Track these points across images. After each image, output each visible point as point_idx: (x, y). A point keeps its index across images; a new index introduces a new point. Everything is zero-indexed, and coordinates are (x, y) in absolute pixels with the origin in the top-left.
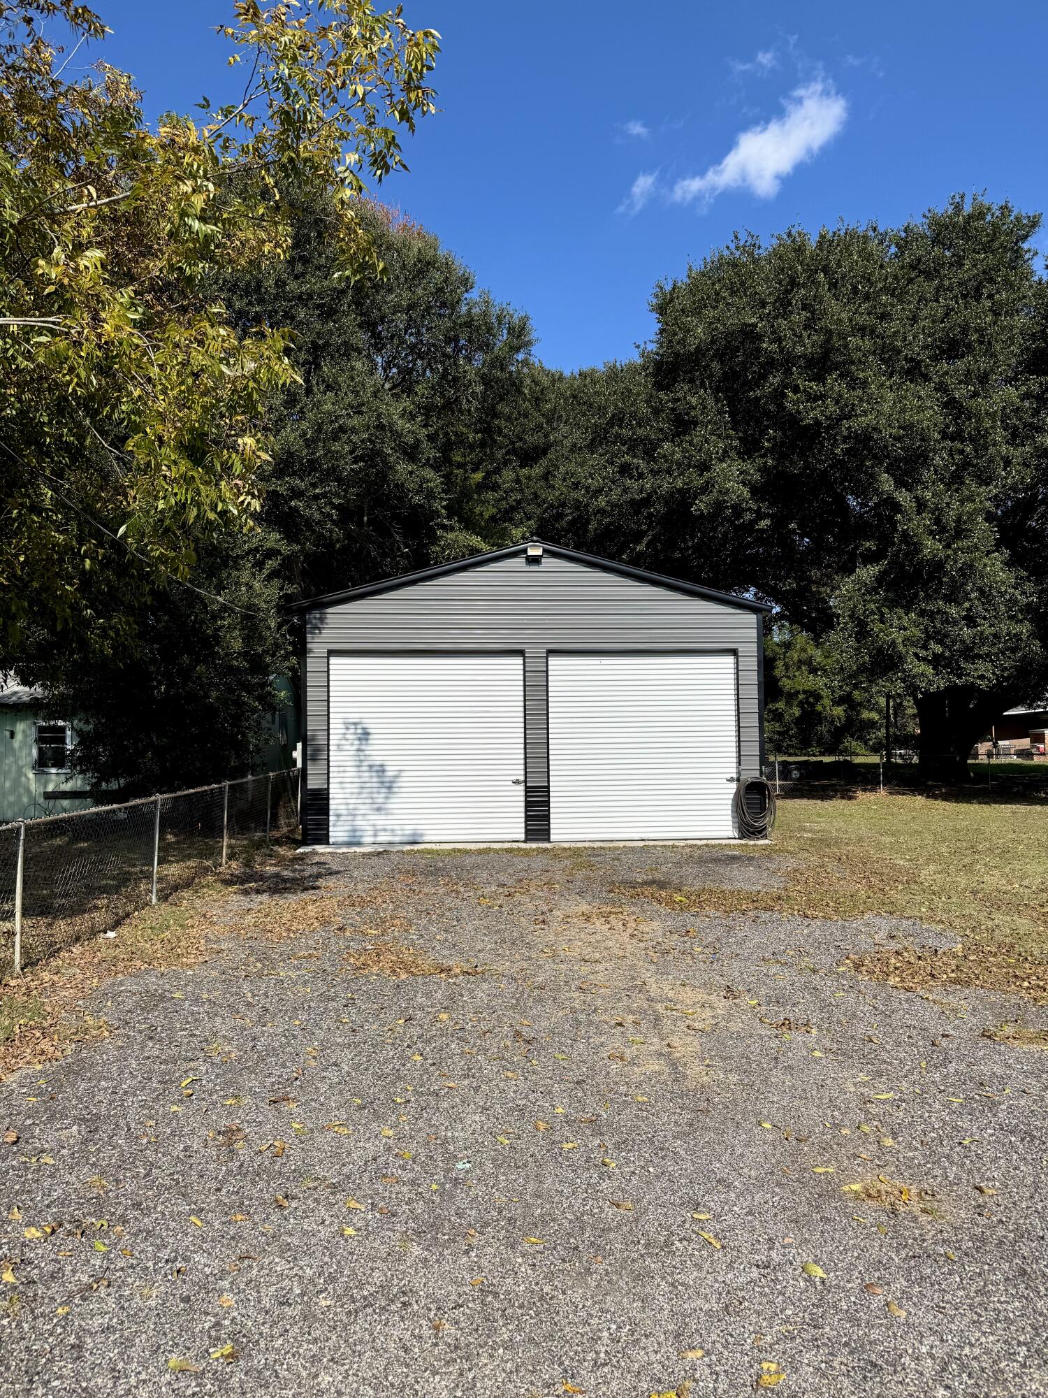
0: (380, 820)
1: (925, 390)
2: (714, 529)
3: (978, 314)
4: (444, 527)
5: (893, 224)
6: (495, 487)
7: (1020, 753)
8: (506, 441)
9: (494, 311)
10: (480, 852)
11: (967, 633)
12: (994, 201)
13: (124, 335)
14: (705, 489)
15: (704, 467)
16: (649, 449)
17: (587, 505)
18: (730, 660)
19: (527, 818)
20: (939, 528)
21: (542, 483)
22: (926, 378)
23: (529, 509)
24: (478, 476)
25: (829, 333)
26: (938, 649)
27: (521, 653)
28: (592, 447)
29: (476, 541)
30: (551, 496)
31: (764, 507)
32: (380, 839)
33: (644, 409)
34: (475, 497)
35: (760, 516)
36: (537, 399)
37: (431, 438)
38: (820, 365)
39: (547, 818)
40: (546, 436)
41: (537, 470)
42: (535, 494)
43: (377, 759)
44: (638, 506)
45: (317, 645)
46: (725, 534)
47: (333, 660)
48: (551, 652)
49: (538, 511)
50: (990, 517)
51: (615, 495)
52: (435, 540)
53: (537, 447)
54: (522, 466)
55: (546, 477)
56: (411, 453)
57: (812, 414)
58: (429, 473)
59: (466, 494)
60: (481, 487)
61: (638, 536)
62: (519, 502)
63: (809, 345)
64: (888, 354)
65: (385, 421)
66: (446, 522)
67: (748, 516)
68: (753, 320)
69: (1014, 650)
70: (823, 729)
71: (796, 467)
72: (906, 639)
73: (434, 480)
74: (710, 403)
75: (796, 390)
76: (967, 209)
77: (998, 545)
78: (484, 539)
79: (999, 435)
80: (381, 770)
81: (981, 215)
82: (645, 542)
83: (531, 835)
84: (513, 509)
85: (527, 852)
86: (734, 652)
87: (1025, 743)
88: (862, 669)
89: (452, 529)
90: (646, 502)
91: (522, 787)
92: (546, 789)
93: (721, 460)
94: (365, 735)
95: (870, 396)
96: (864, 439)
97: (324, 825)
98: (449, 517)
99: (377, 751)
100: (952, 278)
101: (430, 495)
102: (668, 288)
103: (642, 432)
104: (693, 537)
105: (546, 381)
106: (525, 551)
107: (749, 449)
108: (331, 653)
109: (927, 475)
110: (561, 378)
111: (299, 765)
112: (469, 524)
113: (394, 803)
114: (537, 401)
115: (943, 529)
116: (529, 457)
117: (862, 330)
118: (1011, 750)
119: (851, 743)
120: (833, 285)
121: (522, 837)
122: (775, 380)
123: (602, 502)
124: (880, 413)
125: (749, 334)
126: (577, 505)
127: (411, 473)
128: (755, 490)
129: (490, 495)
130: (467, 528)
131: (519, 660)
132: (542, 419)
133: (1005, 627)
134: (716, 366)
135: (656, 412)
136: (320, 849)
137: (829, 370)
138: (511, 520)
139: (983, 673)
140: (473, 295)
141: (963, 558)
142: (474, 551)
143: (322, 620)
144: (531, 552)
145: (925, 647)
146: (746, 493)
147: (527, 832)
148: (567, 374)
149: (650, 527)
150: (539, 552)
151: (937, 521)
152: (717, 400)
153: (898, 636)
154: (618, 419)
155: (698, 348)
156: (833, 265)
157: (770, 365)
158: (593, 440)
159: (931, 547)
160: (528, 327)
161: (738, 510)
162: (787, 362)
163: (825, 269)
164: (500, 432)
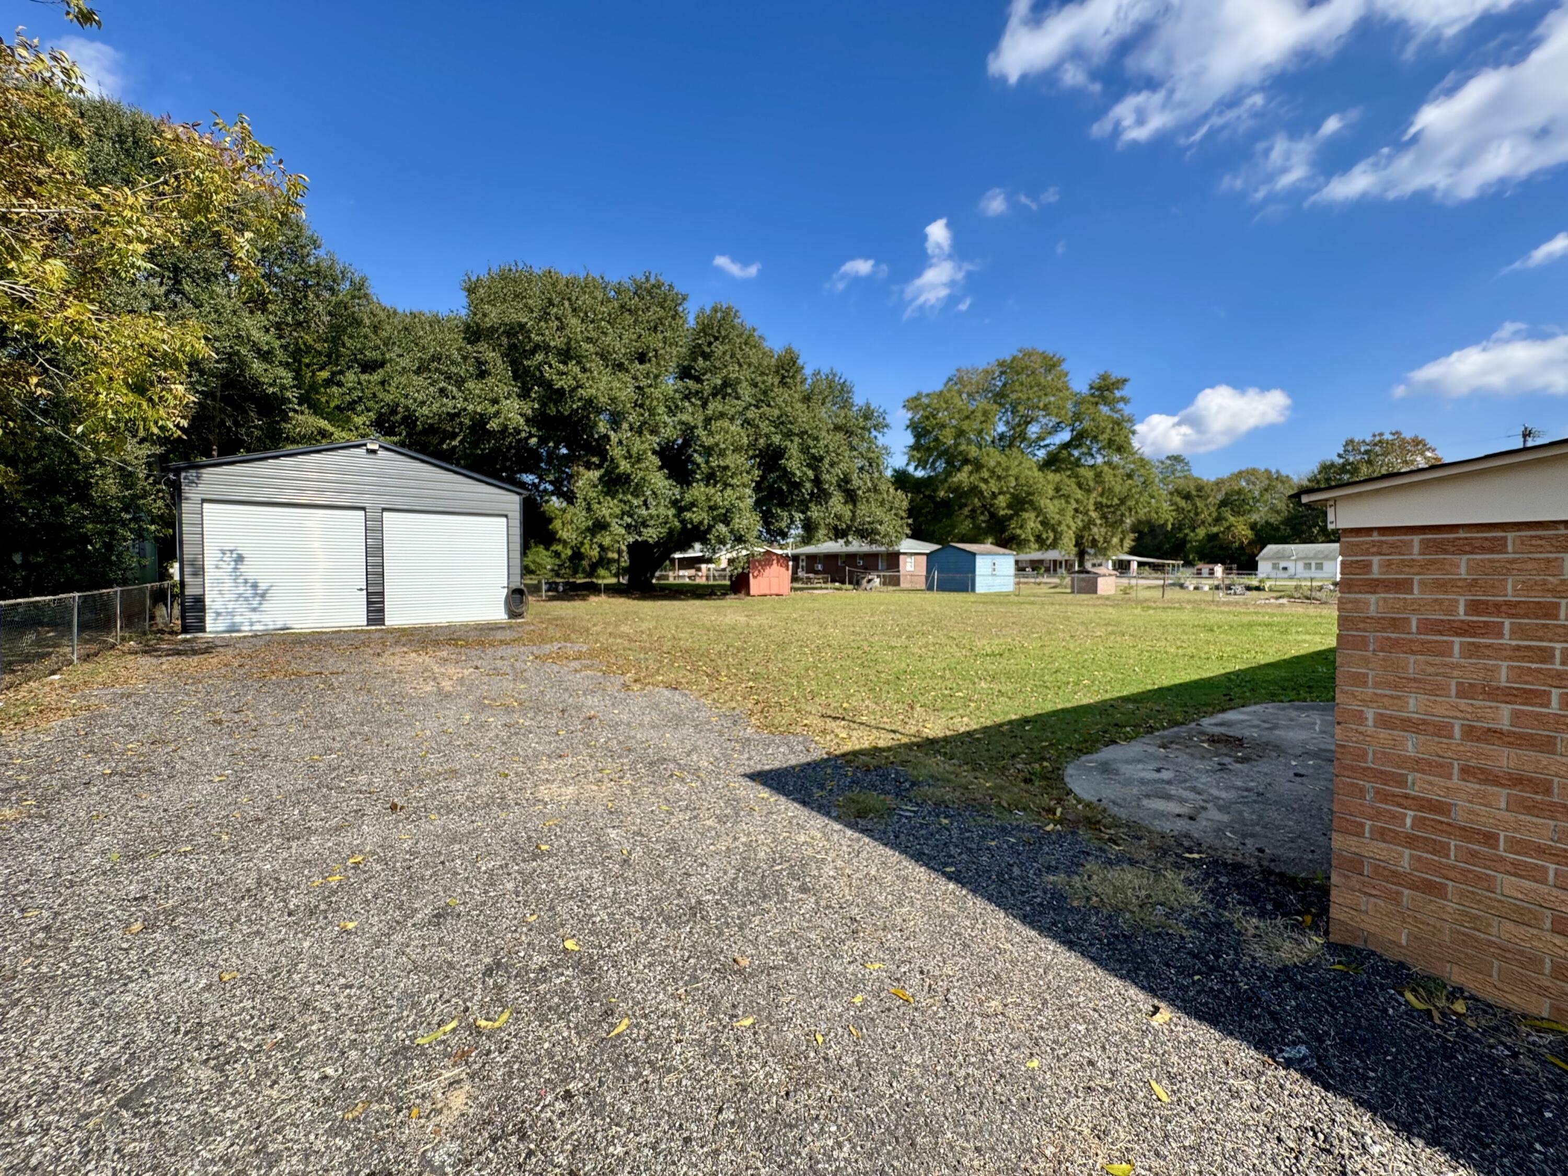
0: (255, 617)
1: (627, 378)
2: (504, 439)
3: (655, 341)
4: (295, 411)
5: (613, 278)
6: (340, 384)
7: (690, 577)
8: (348, 352)
9: (338, 268)
10: (333, 632)
11: (644, 512)
12: (666, 279)
13: (84, 318)
14: (497, 414)
15: (495, 401)
16: (460, 383)
17: (415, 411)
18: (504, 520)
19: (368, 611)
20: (628, 456)
21: (380, 387)
22: (627, 371)
23: (369, 404)
24: (325, 374)
25: (570, 339)
26: (629, 520)
27: (363, 509)
28: (418, 372)
29: (324, 424)
30: (388, 398)
31: (534, 431)
32: (254, 628)
33: (456, 356)
34: (322, 390)
35: (531, 436)
36: (375, 327)
37: (285, 347)
38: (566, 355)
39: (382, 611)
40: (383, 354)
41: (376, 377)
42: (374, 394)
43: (251, 577)
44: (452, 417)
45: (192, 493)
46: (511, 443)
47: (206, 505)
48: (384, 510)
49: (377, 406)
50: (654, 452)
51: (435, 408)
52: (286, 419)
53: (376, 361)
54: (363, 372)
55: (383, 383)
56: (266, 356)
57: (560, 383)
58: (282, 372)
59: (314, 388)
60: (328, 382)
61: (454, 436)
62: (360, 398)
63: (558, 342)
64: (604, 356)
65: (243, 333)
66: (297, 407)
67: (523, 435)
68: (525, 320)
69: (666, 523)
70: (585, 563)
71: (552, 411)
72: (611, 514)
73: (287, 377)
74: (499, 362)
75: (550, 366)
76: (653, 280)
77: (660, 468)
78: (330, 422)
79: (661, 410)
80: (255, 586)
81: (659, 287)
82: (459, 439)
83: (370, 622)
84: (354, 402)
85: (368, 631)
86: (506, 516)
87: (692, 572)
88: (588, 529)
89: (302, 413)
90: (458, 415)
91: (364, 592)
92: (382, 594)
93: (506, 398)
94: (240, 559)
95: (593, 379)
96: (590, 401)
97: (202, 620)
98: (300, 404)
99: (249, 570)
100: (643, 317)
101: (283, 388)
102: (474, 279)
103: (454, 369)
104: (489, 442)
105: (383, 315)
106: (365, 445)
107: (524, 394)
108: (204, 501)
109: (625, 426)
110: (395, 312)
111: (177, 578)
112: (316, 409)
113: (266, 606)
114: (376, 328)
115: (631, 457)
116: (369, 367)
117: (589, 340)
118: (684, 576)
119: (602, 572)
120: (574, 310)
121: (365, 623)
122: (539, 357)
123: (425, 410)
124: (598, 389)
125: (522, 326)
126: (406, 408)
127: (266, 370)
128: (528, 420)
129: (335, 389)
130: (315, 413)
131: (362, 513)
132: (378, 342)
133: (662, 510)
134: (505, 341)
135: (465, 358)
136: (200, 635)
137: (571, 358)
138: (353, 410)
139: (651, 534)
140: (321, 253)
141: (641, 474)
142: (324, 434)
143: (198, 477)
144: (370, 446)
145: (622, 519)
146: (522, 421)
147: (368, 620)
148: (400, 310)
149: (461, 430)
150: (376, 447)
151: (628, 451)
152: (504, 362)
153: (606, 512)
154: (436, 358)
155: (492, 326)
156: (574, 298)
157: (536, 348)
158: (419, 368)
159: (624, 466)
160: (366, 284)
161: (517, 431)
162: (547, 348)
163: (569, 299)
164: (344, 345)
